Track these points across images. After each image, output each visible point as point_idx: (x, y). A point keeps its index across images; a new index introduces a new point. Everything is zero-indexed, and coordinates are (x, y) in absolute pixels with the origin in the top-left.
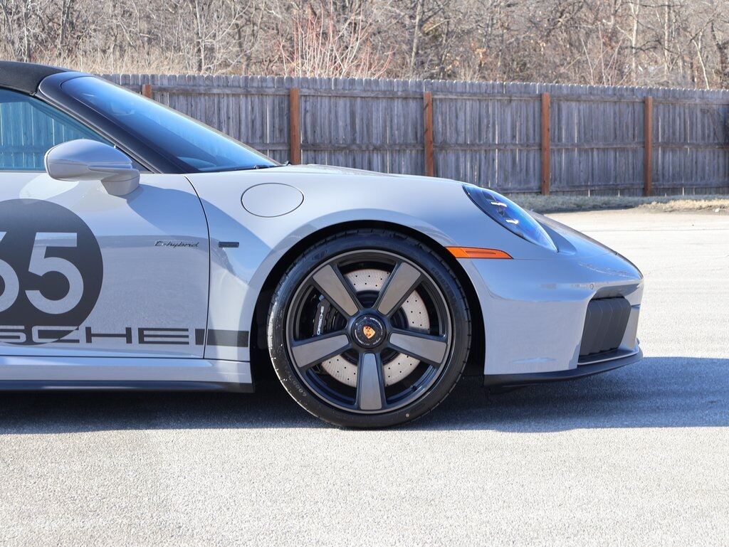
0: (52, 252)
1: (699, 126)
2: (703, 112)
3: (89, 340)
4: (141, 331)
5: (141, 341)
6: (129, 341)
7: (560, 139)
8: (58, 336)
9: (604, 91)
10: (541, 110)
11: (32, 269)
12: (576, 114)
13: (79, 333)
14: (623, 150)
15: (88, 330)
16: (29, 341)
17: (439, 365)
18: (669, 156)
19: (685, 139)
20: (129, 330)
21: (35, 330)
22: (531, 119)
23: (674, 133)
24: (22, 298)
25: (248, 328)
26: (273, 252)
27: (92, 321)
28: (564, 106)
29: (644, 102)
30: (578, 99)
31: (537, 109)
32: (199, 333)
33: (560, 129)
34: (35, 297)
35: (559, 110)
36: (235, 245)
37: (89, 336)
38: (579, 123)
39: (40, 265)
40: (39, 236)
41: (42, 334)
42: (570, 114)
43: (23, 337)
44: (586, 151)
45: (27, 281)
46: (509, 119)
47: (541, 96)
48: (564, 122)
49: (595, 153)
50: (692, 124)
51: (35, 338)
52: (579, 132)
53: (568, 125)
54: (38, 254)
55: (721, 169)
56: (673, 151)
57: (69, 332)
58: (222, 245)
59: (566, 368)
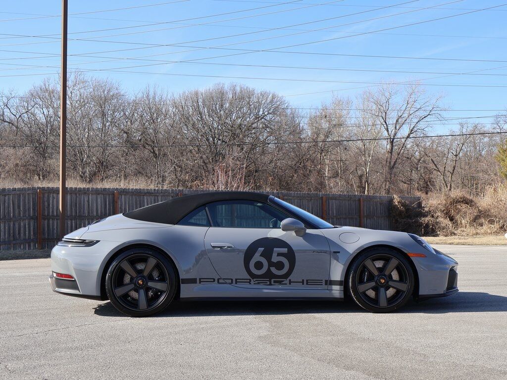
0: (279, 254)
1: (379, 209)
2: (381, 204)
3: (290, 284)
4: (307, 280)
5: (307, 284)
6: (303, 284)
7: (329, 214)
8: (280, 283)
9: (345, 195)
10: (322, 203)
11: (273, 260)
12: (335, 204)
13: (287, 281)
14: (352, 218)
15: (290, 280)
16: (270, 284)
17: (405, 291)
18: (369, 220)
19: (374, 214)
20: (303, 280)
21: (272, 280)
22: (319, 206)
23: (370, 212)
24: (269, 270)
25: (343, 280)
26: (351, 255)
27: (291, 277)
28: (330, 201)
29: (359, 200)
30: (336, 199)
31: (321, 203)
32: (326, 281)
33: (329, 210)
34: (273, 269)
35: (329, 203)
36: (339, 252)
37: (290, 282)
38: (336, 208)
39: (275, 259)
40: (275, 249)
41: (275, 282)
42: (332, 204)
43: (268, 283)
44: (339, 219)
45: (271, 264)
46: (311, 206)
47: (322, 197)
48: (330, 207)
49: (342, 219)
50: (376, 208)
51: (272, 283)
52: (336, 211)
53: (332, 208)
54: (274, 255)
55: (387, 226)
56: (370, 219)
57: (284, 281)
58: (335, 252)
59: (442, 293)
